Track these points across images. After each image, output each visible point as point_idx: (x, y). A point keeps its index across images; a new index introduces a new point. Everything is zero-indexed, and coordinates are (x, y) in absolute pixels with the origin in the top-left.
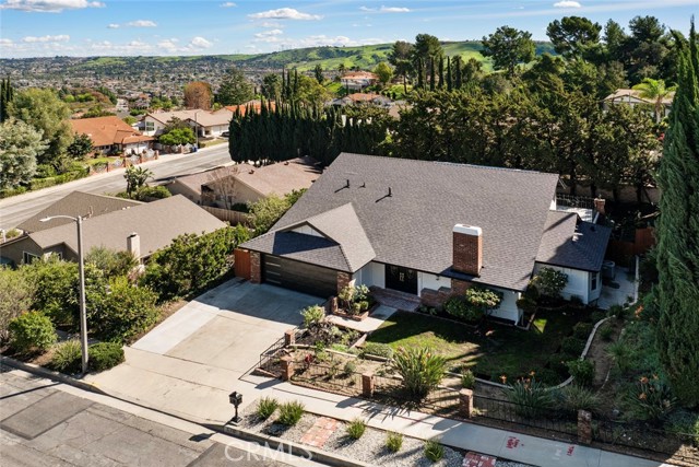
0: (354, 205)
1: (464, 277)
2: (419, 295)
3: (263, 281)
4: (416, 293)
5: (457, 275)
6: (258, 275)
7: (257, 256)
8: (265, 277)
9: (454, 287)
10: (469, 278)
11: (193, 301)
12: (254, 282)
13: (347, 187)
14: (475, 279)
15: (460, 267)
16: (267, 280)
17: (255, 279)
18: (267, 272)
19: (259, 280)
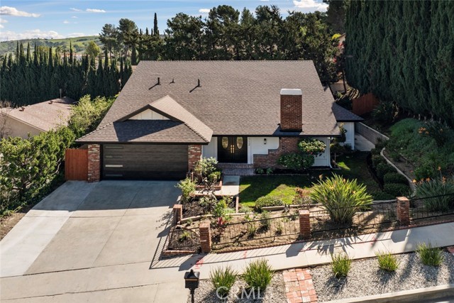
1: (292, 134)
2: (250, 162)
3: (102, 178)
4: (246, 161)
5: (284, 134)
6: (97, 172)
7: (96, 150)
8: (104, 175)
9: (282, 146)
10: (297, 133)
11: (31, 212)
12: (92, 181)
13: (158, 84)
14: (301, 134)
15: (287, 127)
16: (107, 175)
17: (94, 177)
18: (107, 166)
19: (98, 177)
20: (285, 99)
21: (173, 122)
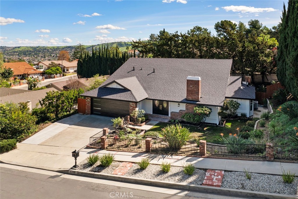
0: (137, 77)
1: (192, 102)
2: (170, 115)
3: (92, 113)
4: (168, 115)
5: (189, 102)
6: (90, 110)
7: (89, 100)
8: (93, 112)
9: (187, 109)
10: (195, 102)
11: (56, 123)
12: (87, 114)
13: (134, 70)
14: (197, 103)
15: (190, 98)
16: (94, 112)
17: (88, 113)
18: (94, 108)
19: (90, 113)
20: (189, 82)
21: (125, 90)
